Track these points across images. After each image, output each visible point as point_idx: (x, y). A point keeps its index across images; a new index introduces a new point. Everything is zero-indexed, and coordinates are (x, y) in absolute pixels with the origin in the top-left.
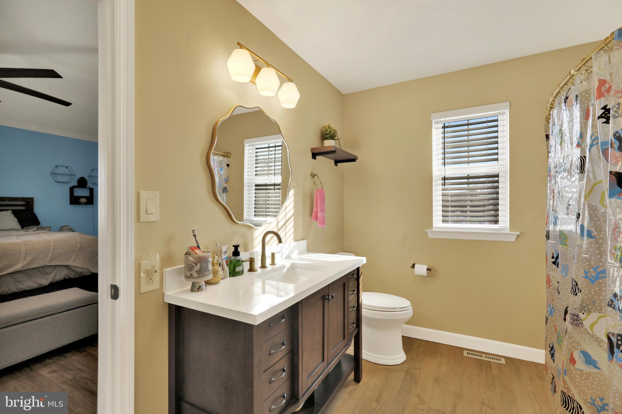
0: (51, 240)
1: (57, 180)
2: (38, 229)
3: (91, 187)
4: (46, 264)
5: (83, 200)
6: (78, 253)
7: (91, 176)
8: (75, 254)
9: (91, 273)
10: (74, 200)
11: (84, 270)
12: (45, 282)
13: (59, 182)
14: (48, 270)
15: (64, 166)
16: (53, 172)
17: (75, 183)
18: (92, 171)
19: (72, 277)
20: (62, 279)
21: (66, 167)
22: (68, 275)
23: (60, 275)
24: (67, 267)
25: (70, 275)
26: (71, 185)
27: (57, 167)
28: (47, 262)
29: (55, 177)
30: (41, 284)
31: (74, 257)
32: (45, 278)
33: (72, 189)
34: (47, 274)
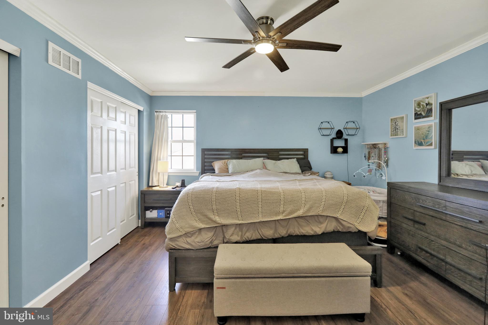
0: (323, 190)
1: (322, 134)
2: (311, 174)
3: (346, 138)
4: (320, 213)
5: (340, 150)
6: (345, 206)
7: (346, 128)
8: (343, 207)
9: (357, 231)
10: (334, 150)
11: (351, 226)
12: (319, 230)
13: (323, 135)
14: (321, 219)
15: (326, 122)
16: (320, 128)
17: (334, 135)
18: (347, 124)
19: (340, 230)
20: (332, 230)
21: (328, 122)
22: (337, 228)
23: (331, 227)
24: (336, 219)
25: (338, 228)
26: (331, 137)
27: (322, 123)
28: (321, 211)
29: (321, 132)
30: (315, 232)
31: (341, 210)
32: (320, 227)
33: (332, 141)
34: (321, 223)
